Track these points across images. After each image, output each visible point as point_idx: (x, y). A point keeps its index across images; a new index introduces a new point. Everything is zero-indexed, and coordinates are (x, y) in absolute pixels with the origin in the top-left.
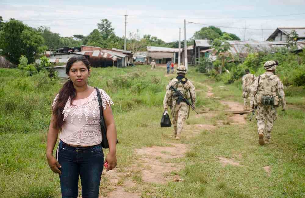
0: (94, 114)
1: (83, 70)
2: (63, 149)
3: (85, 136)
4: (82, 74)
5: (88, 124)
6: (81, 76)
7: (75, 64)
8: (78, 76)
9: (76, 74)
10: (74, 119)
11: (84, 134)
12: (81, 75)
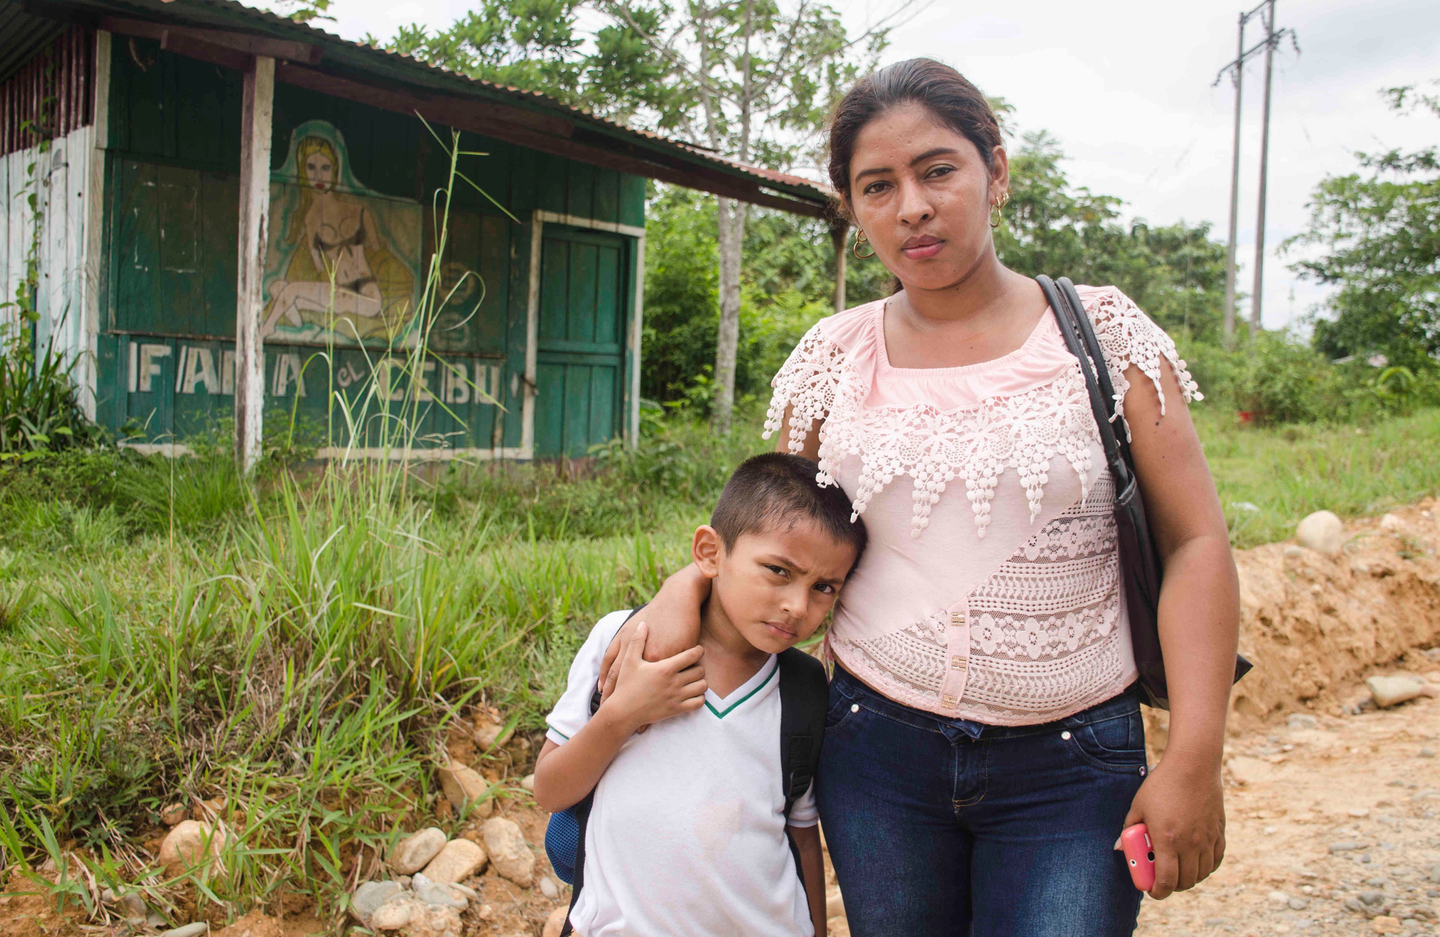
0: (1040, 492)
1: (940, 162)
2: (855, 708)
3: (1003, 655)
4: (934, 194)
5: (1024, 559)
6: (925, 218)
7: (871, 132)
8: (905, 222)
9: (892, 203)
10: (934, 506)
11: (999, 636)
12: (927, 208)
